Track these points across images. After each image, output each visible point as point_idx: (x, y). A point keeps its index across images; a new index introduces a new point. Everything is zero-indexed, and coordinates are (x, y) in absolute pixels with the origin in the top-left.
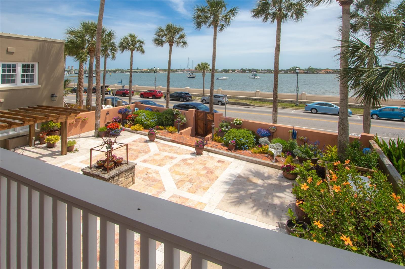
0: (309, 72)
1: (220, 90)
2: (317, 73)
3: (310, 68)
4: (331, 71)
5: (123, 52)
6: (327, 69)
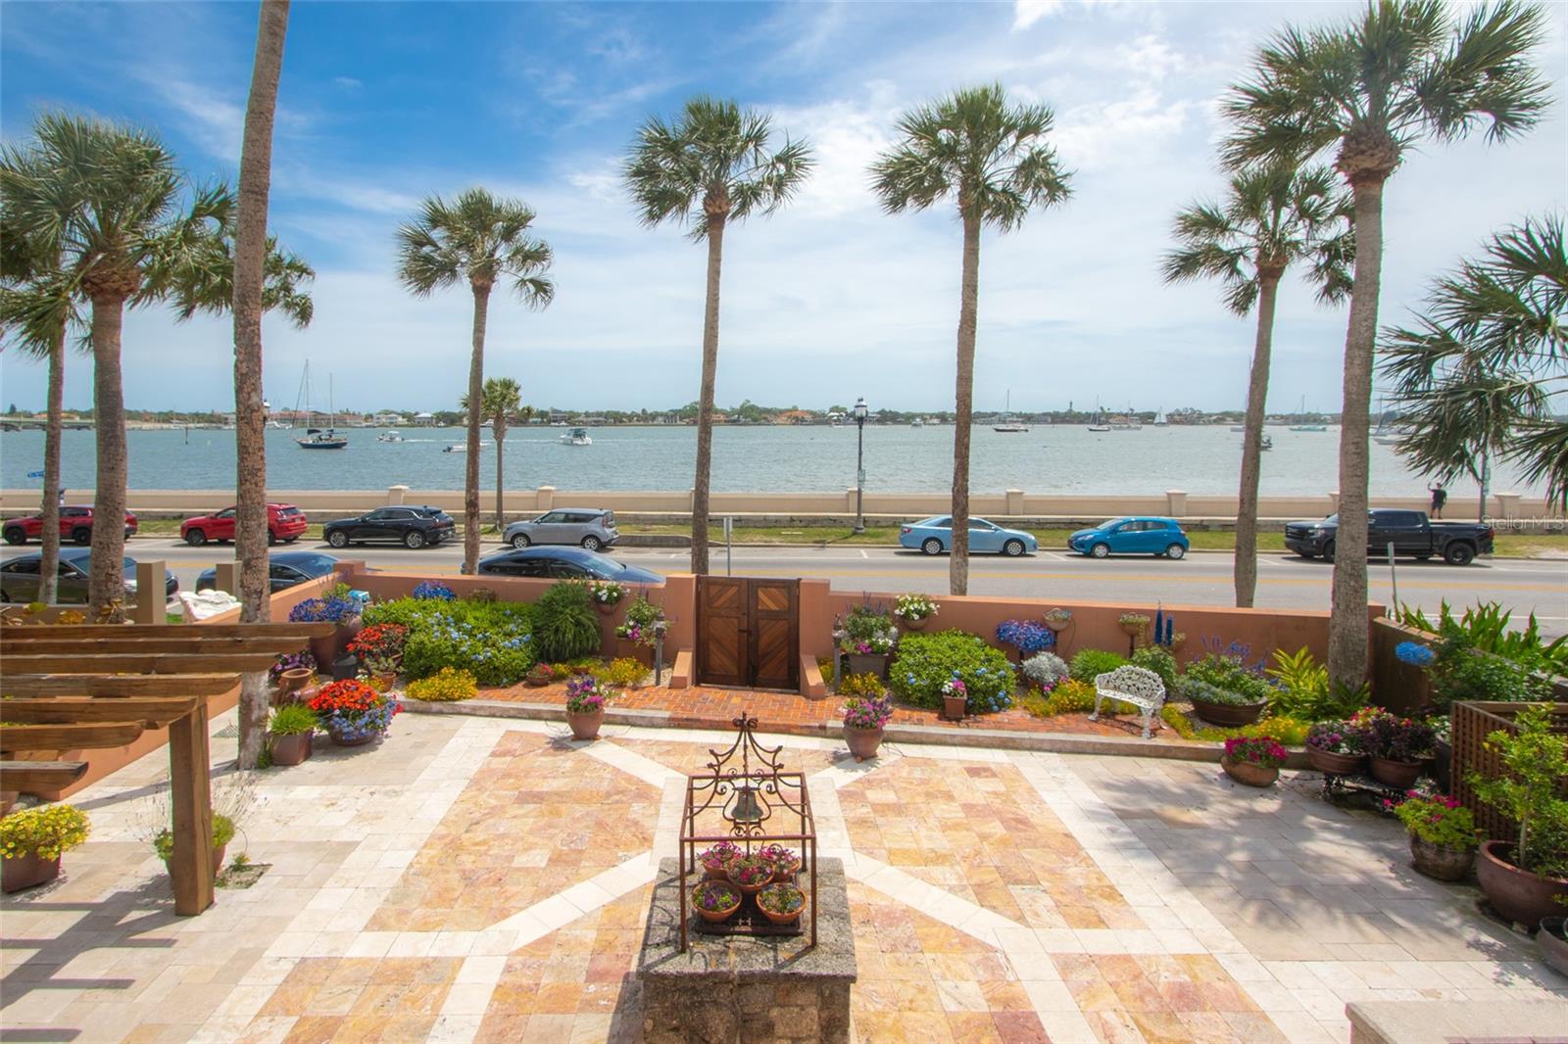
0: (742, 420)
1: (549, 491)
2: (768, 423)
3: (747, 407)
4: (808, 417)
5: (187, 313)
6: (795, 409)
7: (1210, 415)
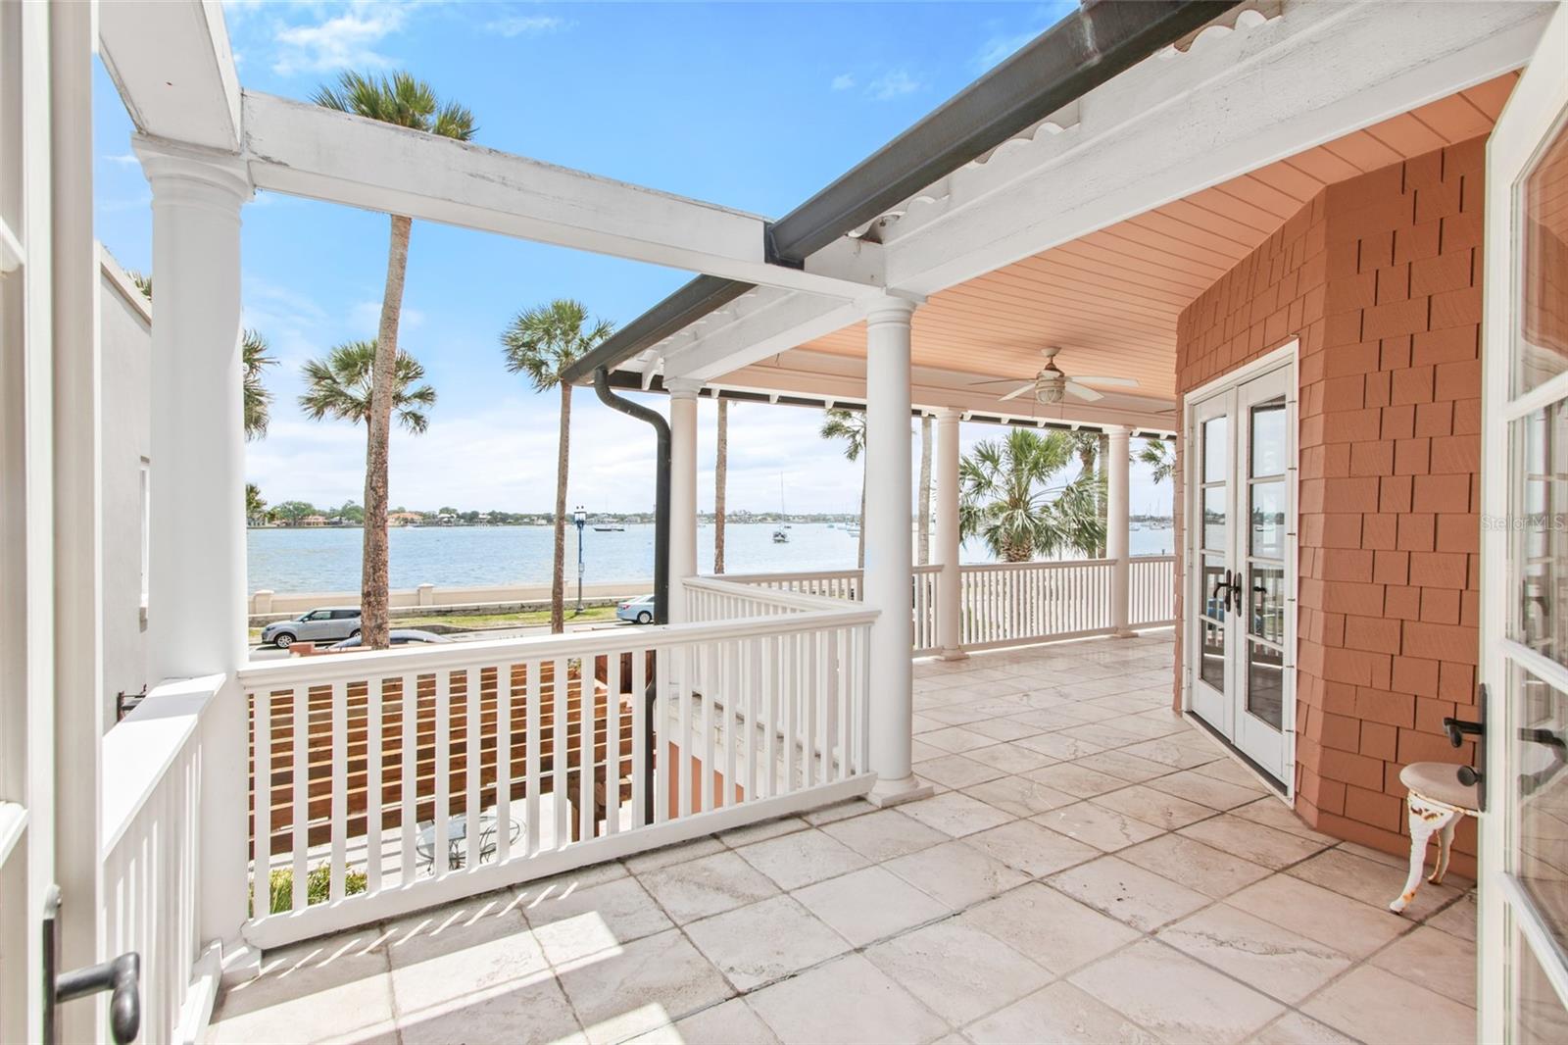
0: (345, 521)
3: (350, 509)
6: (404, 511)
7: (757, 516)
